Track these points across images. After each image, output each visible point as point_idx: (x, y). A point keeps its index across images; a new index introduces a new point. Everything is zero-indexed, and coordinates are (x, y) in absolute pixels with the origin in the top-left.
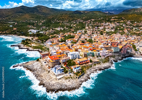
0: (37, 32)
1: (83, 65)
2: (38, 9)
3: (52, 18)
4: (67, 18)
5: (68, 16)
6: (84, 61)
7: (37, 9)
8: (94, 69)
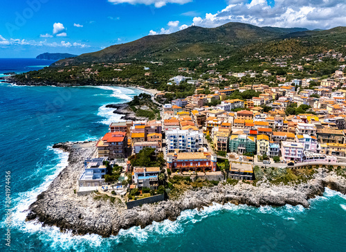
0: (182, 82)
1: (185, 173)
2: (228, 30)
3: (251, 51)
4: (290, 49)
5: (296, 42)
6: (195, 162)
7: (225, 31)
8: (221, 195)
